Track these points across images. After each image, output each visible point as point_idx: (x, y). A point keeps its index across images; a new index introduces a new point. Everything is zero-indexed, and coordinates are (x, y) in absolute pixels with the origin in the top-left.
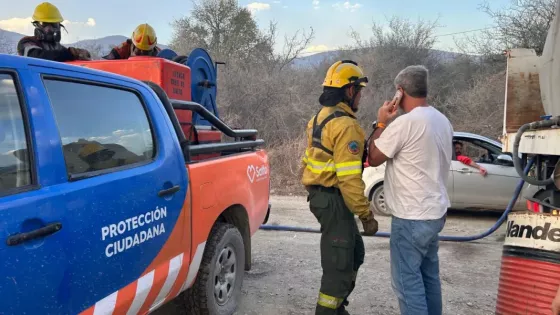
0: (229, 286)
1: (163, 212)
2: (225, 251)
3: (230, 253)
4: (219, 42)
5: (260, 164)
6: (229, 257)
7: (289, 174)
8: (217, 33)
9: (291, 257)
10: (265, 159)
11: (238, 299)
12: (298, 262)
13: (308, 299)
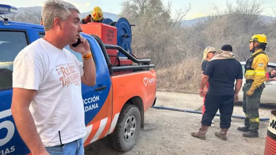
0: (132, 134)
1: (97, 98)
2: (130, 117)
3: (133, 119)
4: (143, 13)
5: (151, 77)
6: (132, 120)
7: (173, 82)
8: (142, 8)
9: (167, 122)
10: (154, 75)
11: (136, 140)
12: (169, 125)
13: (171, 143)
